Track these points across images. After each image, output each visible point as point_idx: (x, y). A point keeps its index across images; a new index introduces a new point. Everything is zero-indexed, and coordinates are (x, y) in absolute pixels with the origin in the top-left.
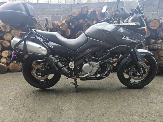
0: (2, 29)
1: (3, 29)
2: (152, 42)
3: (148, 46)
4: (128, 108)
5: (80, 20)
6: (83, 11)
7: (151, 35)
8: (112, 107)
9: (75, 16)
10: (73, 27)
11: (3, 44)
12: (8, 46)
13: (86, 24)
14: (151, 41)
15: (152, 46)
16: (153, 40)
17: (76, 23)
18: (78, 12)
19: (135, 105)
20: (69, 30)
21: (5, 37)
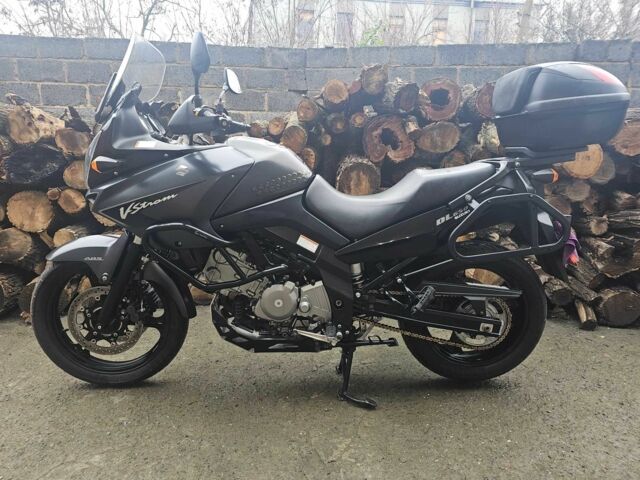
0: (60, 145)
1: (64, 148)
2: (621, 202)
3: (605, 217)
4: (572, 455)
5: (353, 116)
6: (369, 84)
7: (617, 174)
8: (511, 453)
9: (337, 101)
10: (327, 140)
11: (61, 203)
12: (78, 210)
13: (379, 131)
14: (619, 198)
15: (622, 216)
16: (627, 196)
17: (339, 126)
18: (349, 87)
19: (593, 442)
20: (312, 153)
21: (67, 175)
